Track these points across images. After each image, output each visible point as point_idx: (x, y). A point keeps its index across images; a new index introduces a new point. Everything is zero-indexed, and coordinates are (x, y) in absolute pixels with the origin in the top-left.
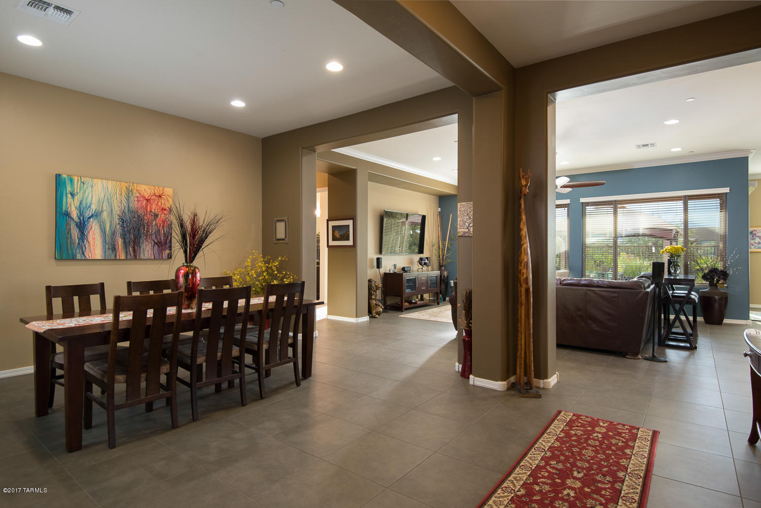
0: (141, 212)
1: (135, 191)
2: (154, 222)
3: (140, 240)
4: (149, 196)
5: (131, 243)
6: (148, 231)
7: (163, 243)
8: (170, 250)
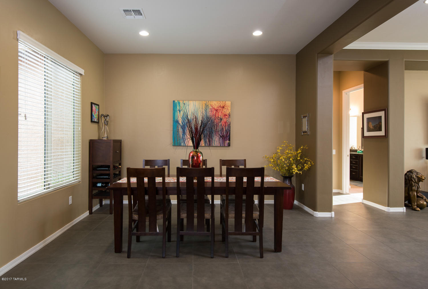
0: (213, 118)
1: (210, 105)
2: (220, 124)
3: (212, 135)
4: (217, 108)
5: (208, 137)
6: (216, 129)
7: (225, 136)
8: (229, 140)
